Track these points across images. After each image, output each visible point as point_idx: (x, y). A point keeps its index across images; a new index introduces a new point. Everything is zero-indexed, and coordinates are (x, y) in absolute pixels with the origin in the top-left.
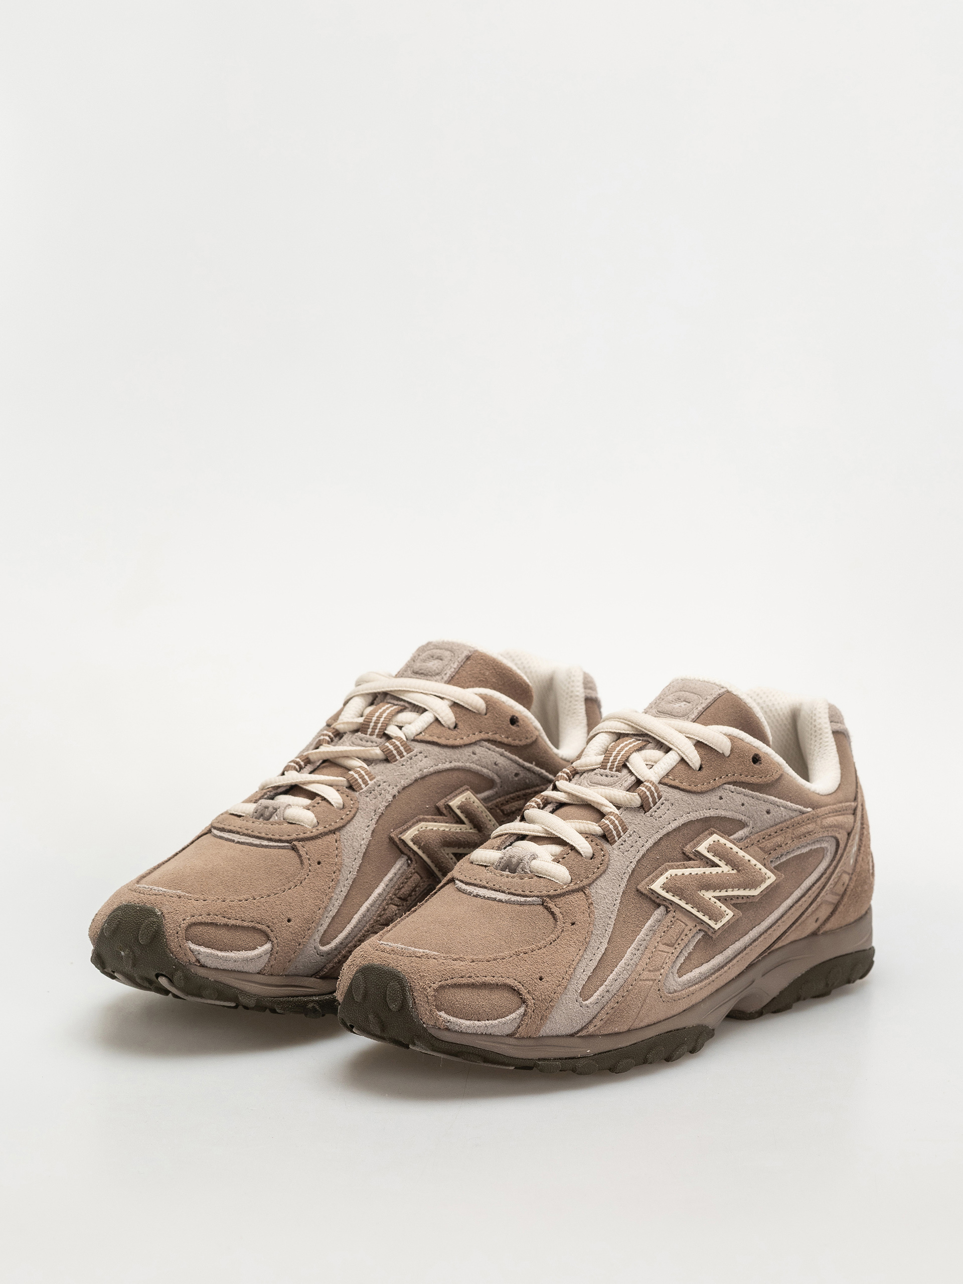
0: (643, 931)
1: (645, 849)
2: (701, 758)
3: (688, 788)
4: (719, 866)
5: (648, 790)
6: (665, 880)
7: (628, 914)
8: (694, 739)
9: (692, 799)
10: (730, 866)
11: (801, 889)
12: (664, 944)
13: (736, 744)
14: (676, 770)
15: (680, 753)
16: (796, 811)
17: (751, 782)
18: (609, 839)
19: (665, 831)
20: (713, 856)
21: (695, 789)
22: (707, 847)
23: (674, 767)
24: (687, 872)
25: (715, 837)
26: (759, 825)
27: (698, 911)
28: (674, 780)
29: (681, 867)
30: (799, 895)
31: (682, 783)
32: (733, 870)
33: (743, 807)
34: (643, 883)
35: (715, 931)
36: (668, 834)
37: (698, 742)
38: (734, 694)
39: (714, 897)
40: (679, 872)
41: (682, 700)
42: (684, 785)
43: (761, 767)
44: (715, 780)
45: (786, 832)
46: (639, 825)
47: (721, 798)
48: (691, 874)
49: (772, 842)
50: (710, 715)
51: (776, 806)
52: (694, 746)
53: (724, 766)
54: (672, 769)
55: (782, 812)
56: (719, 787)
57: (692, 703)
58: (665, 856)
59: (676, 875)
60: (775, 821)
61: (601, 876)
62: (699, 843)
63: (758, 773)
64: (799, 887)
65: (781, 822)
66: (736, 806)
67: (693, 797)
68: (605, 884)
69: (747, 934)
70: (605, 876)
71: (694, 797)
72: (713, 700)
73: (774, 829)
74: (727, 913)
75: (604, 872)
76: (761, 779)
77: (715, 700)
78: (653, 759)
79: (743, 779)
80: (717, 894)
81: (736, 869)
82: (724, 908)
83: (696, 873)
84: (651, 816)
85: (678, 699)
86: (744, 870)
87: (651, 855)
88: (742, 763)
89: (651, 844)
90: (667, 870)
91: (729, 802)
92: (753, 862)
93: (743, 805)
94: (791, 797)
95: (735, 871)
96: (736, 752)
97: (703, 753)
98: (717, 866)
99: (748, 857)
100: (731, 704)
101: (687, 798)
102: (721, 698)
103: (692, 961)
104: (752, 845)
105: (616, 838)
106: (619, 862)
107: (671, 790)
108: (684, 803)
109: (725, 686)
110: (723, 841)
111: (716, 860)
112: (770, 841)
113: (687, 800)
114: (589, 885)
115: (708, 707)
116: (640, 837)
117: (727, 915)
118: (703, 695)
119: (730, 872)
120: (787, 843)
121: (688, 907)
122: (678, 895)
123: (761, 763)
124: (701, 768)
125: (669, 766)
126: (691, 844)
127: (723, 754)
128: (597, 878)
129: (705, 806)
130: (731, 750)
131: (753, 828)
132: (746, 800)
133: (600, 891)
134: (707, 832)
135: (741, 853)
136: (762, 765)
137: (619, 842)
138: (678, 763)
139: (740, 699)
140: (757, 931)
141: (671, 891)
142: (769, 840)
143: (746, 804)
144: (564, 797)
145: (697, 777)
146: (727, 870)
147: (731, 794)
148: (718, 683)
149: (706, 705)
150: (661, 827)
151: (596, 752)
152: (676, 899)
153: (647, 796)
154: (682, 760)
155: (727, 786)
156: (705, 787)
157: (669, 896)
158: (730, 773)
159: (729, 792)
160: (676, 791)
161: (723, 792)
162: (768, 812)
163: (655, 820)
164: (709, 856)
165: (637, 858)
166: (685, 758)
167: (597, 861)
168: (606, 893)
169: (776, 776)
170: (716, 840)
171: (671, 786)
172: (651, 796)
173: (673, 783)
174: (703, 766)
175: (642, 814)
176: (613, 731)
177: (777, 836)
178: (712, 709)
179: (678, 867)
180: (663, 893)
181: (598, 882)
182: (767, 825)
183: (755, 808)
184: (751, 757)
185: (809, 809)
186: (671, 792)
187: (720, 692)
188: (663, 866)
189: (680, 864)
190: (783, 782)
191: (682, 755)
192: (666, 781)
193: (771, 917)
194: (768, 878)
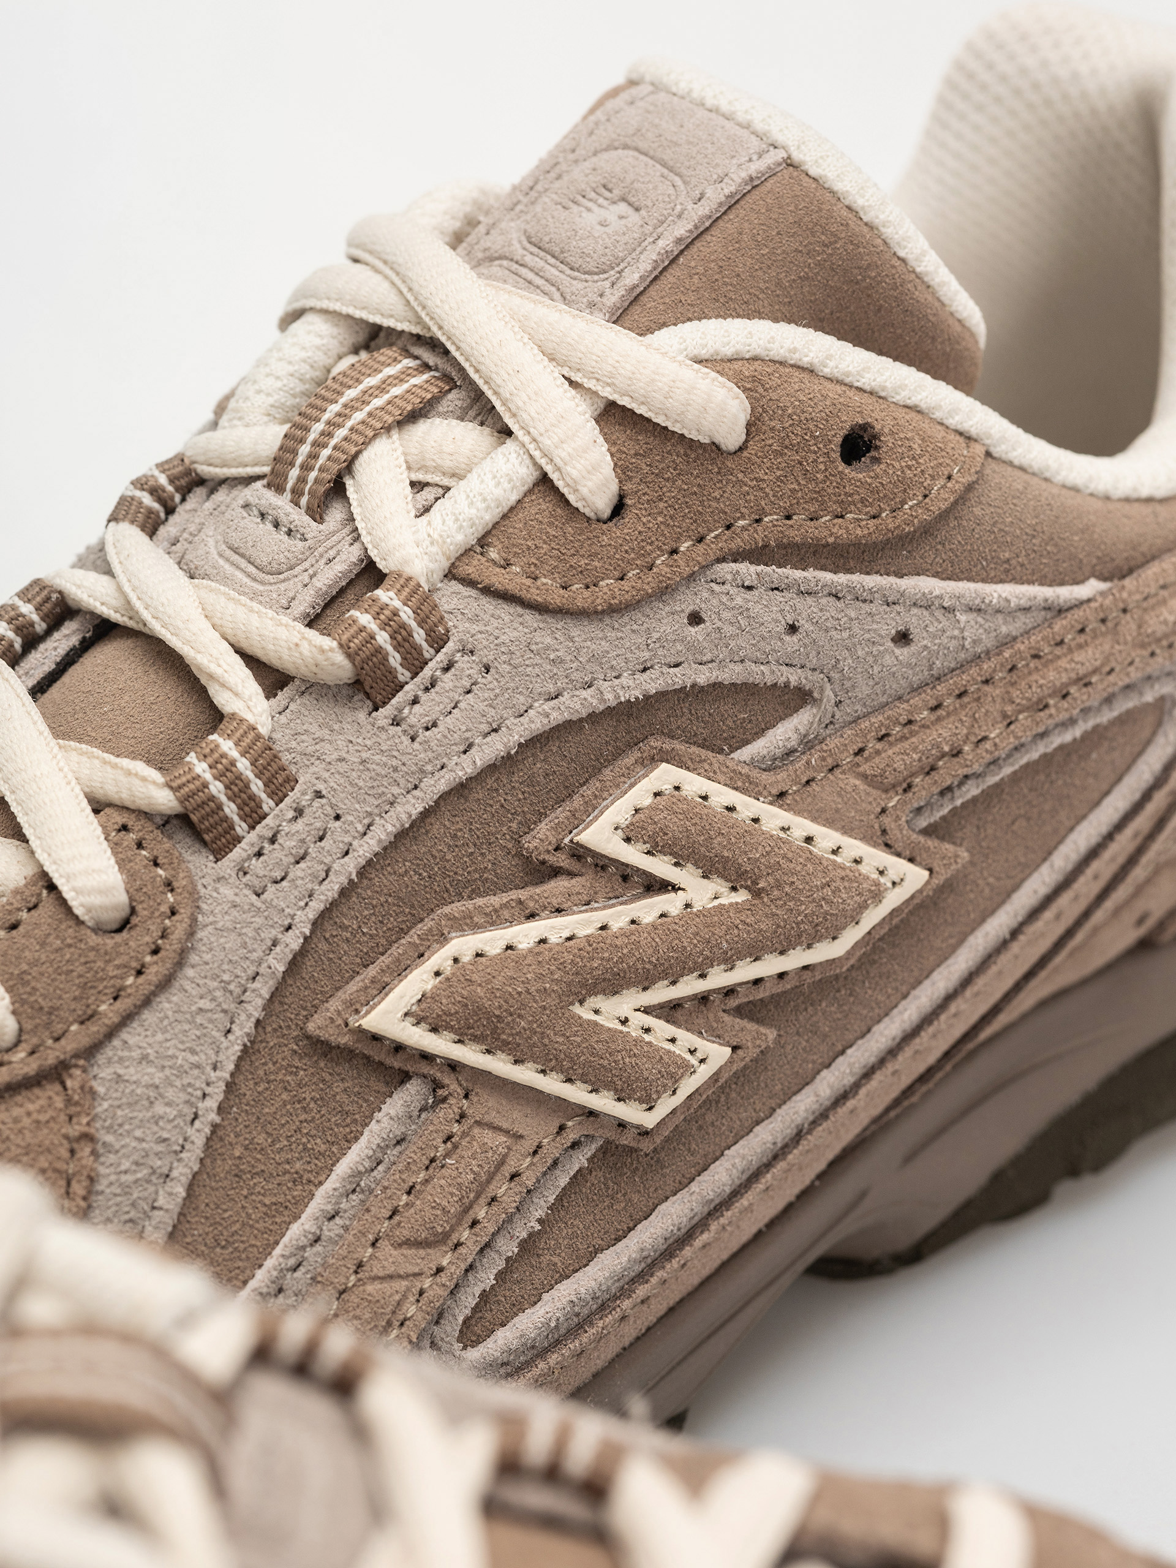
0: (320, 1201)
1: (350, 866)
2: (623, 470)
3: (557, 597)
4: (675, 888)
5: (384, 626)
6: (430, 984)
7: (261, 1139)
8: (595, 393)
9: (572, 639)
10: (719, 880)
11: (1052, 866)
12: (400, 1245)
13: (774, 396)
14: (517, 523)
15: (537, 454)
16: (1026, 610)
17: (831, 540)
18: (207, 837)
19: (441, 783)
20: (648, 853)
21: (580, 596)
22: (624, 823)
23: (512, 509)
24: (525, 935)
25: (665, 775)
26: (864, 689)
27: (569, 1080)
28: (508, 564)
29: (506, 914)
30: (1043, 890)
31: (536, 579)
32: (734, 889)
33: (795, 638)
34: (334, 1004)
35: (645, 1133)
36: (461, 789)
37: (611, 405)
38: (812, 172)
39: (647, 1010)
40: (492, 941)
41: (617, 192)
42: (547, 589)
43: (877, 476)
44: (674, 551)
45: (978, 699)
46: (342, 767)
47: (695, 619)
48: (543, 941)
49: (915, 749)
50: (701, 270)
51: (939, 614)
52: (597, 421)
53: (717, 494)
54: (505, 517)
55: (962, 630)
56: (691, 577)
57: (643, 212)
58: (445, 876)
59: (478, 955)
60: (931, 668)
61: (147, 1002)
62: (592, 809)
63: (862, 500)
64: (1045, 860)
65: (961, 667)
66: (763, 638)
67: (575, 632)
68: (160, 1037)
69: (807, 1084)
70: (166, 1004)
71: (579, 631)
72: (721, 204)
73: (928, 697)
74: (700, 1055)
75: (165, 984)
76: (872, 522)
77: (732, 204)
78: (447, 463)
79: (800, 529)
80: (662, 993)
81: (747, 888)
82: (686, 1038)
83: (566, 934)
84: (396, 722)
85: (604, 186)
86: (779, 886)
87: (382, 880)
88: (798, 467)
89: (380, 841)
90: (443, 939)
91: (728, 630)
92: (827, 838)
93: (793, 629)
94: (1008, 561)
95: (742, 896)
96: (772, 429)
97: (631, 448)
98: (666, 886)
99: (802, 826)
100: (791, 220)
101: (548, 640)
102: (756, 192)
103: (545, 1260)
104: (831, 770)
105: (241, 827)
106: (233, 936)
107: (489, 605)
108: (538, 660)
109: (780, 138)
110: (694, 784)
111: (661, 867)
112: (906, 744)
113: (547, 648)
114: (91, 1051)
115: (700, 234)
116: (337, 817)
117: (702, 1061)
118: (694, 181)
119: (724, 901)
120: (985, 739)
121: (526, 1075)
122: (476, 1039)
123: (877, 460)
124: (618, 509)
125: (488, 508)
126: (561, 814)
127: (714, 443)
128: (127, 1019)
129: (627, 661)
130: (749, 425)
131: (838, 704)
132: (805, 609)
133: (131, 1072)
134: (629, 760)
135: (774, 818)
136: (878, 469)
137: (251, 839)
138: (530, 492)
139: (833, 192)
140: (851, 1065)
141: (449, 1028)
142: (904, 738)
143: (805, 625)
144: (114, 602)
145: (596, 548)
146: (711, 895)
147: (740, 598)
148: (759, 126)
149: (690, 226)
150: (429, 768)
151: (271, 400)
152: (470, 1055)
153: (379, 650)
154: (544, 481)
155: (726, 569)
156: (636, 582)
157: (441, 1045)
158: (743, 517)
159: (733, 591)
160: (506, 611)
161: (705, 595)
162: (903, 638)
163: (406, 740)
164: (633, 856)
165: (317, 906)
166: (554, 476)
167: (138, 940)
168: (158, 1077)
169: (942, 497)
170: (667, 788)
171: (488, 591)
172: (397, 647)
173: (499, 579)
174: (629, 502)
175: (362, 716)
176: (345, 310)
177: (939, 719)
178: (714, 241)
179: (494, 919)
180: (418, 1037)
181: (131, 1035)
182: (894, 687)
183: (845, 635)
184: (839, 440)
185: (1091, 588)
186: (486, 617)
187: (757, 167)
188: (429, 923)
189: (504, 906)
190: (977, 511)
191: (543, 462)
192: (469, 569)
193: (917, 998)
194: (894, 883)
